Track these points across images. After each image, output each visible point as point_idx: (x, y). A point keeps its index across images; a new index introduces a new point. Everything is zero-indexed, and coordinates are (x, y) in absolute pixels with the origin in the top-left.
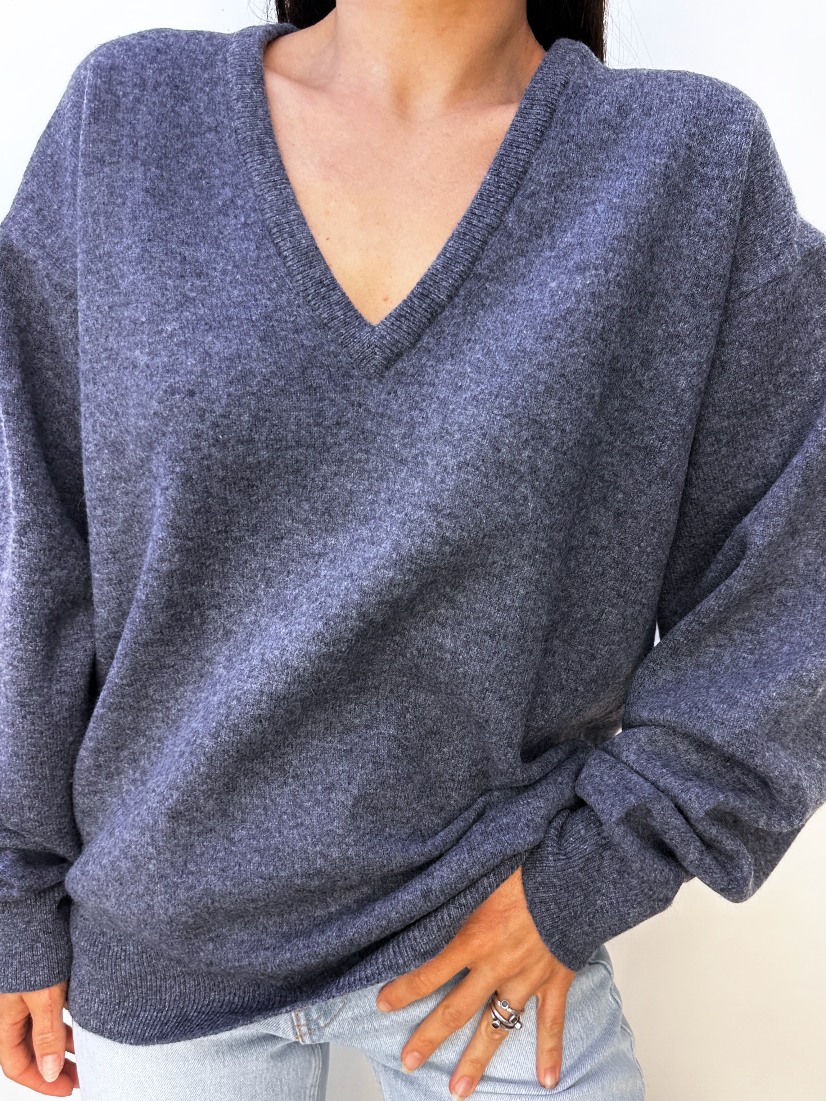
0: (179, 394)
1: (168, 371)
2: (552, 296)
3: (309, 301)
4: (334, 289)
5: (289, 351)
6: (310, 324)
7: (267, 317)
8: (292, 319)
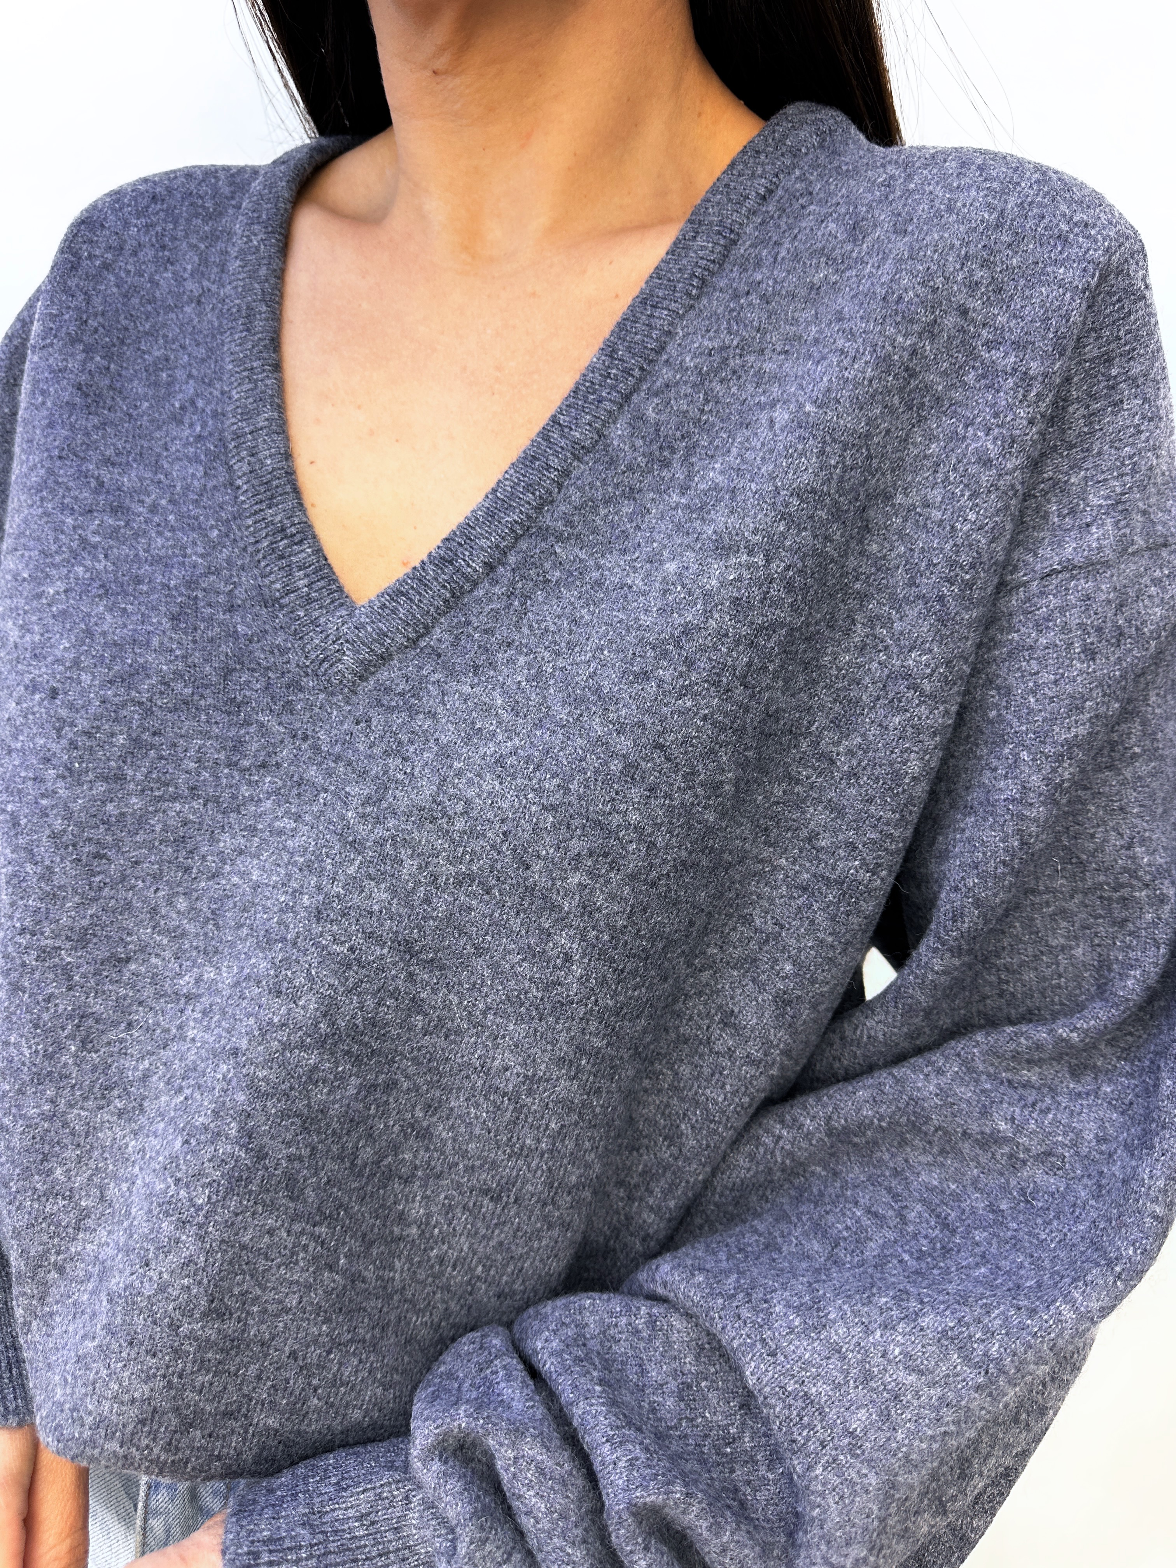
2: (665, 592)
3: (259, 561)
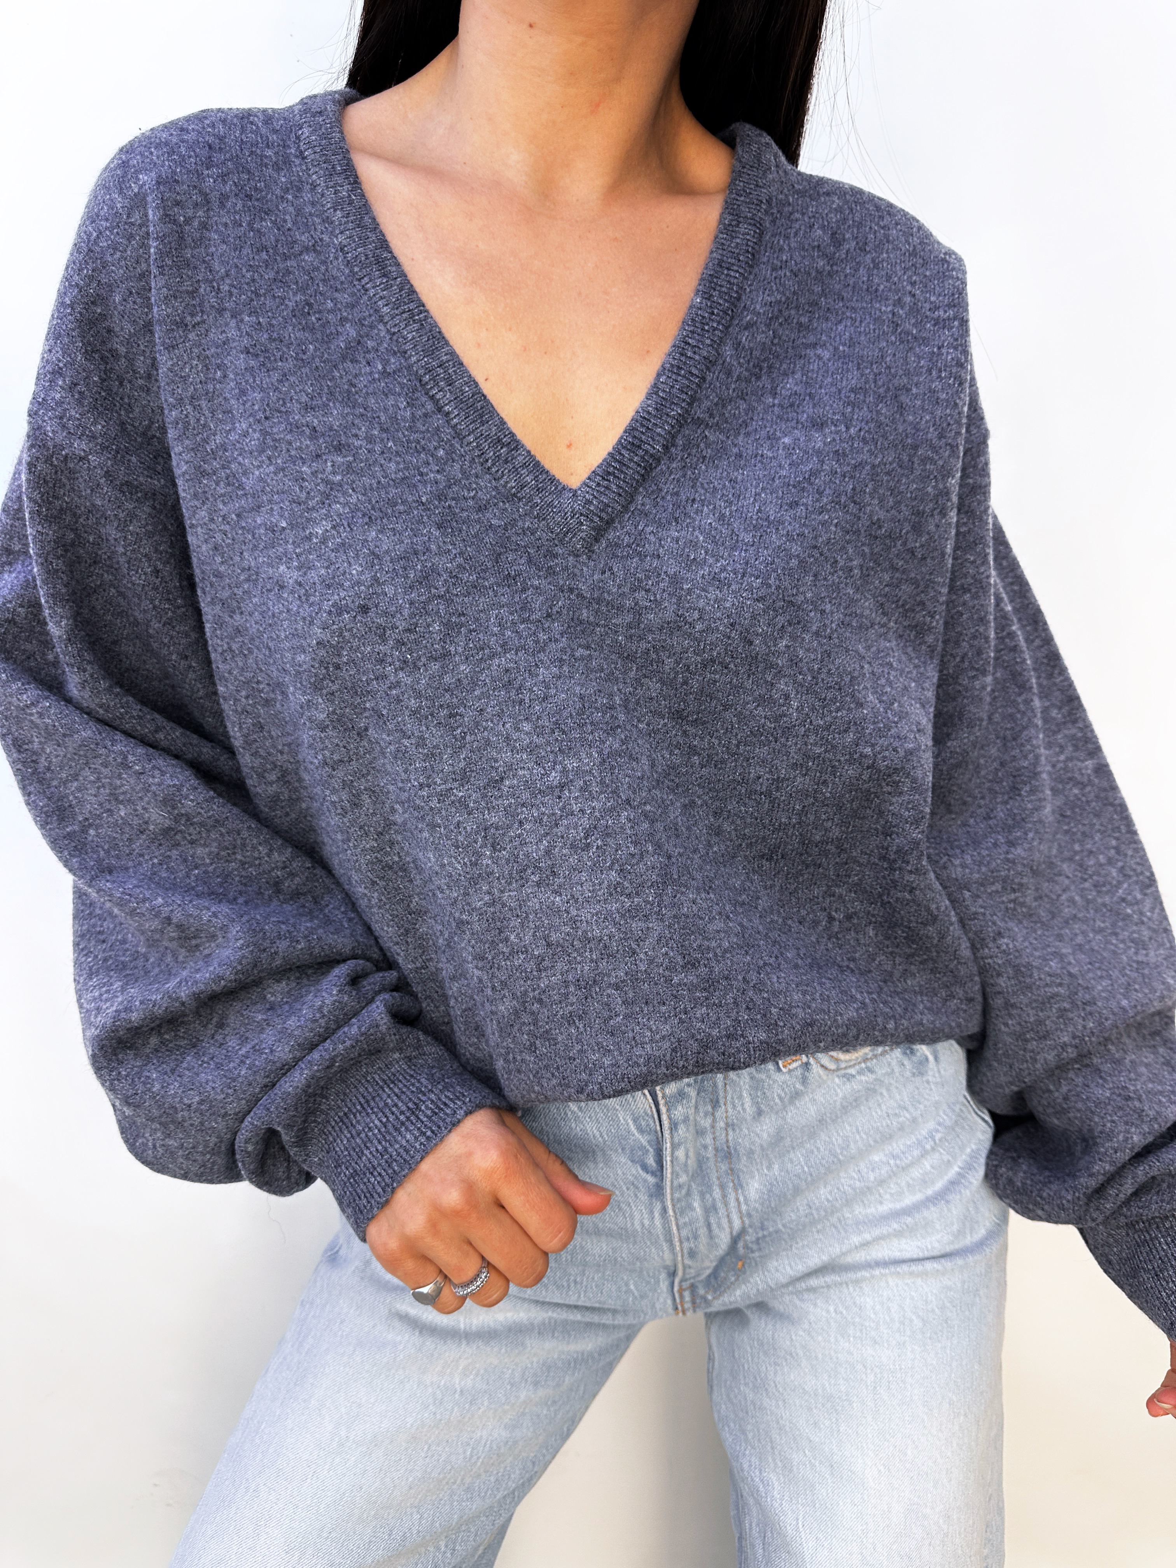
0: (348, 613)
1: (329, 586)
4: (516, 449)
5: (476, 536)
6: (495, 497)
7: (441, 497)
8: (472, 494)
